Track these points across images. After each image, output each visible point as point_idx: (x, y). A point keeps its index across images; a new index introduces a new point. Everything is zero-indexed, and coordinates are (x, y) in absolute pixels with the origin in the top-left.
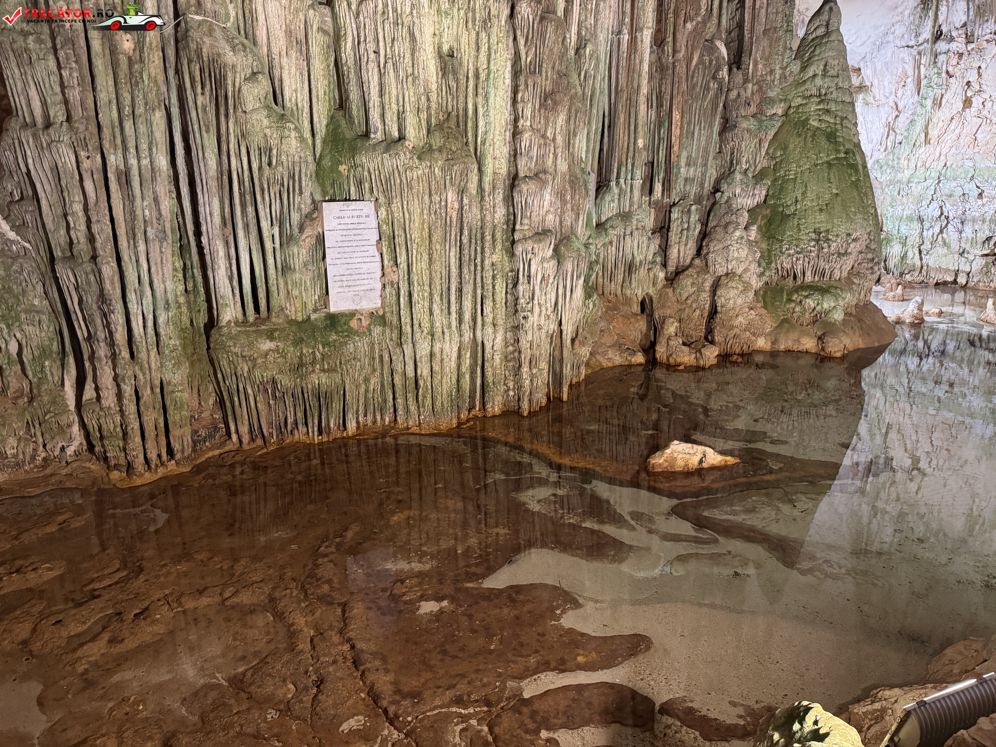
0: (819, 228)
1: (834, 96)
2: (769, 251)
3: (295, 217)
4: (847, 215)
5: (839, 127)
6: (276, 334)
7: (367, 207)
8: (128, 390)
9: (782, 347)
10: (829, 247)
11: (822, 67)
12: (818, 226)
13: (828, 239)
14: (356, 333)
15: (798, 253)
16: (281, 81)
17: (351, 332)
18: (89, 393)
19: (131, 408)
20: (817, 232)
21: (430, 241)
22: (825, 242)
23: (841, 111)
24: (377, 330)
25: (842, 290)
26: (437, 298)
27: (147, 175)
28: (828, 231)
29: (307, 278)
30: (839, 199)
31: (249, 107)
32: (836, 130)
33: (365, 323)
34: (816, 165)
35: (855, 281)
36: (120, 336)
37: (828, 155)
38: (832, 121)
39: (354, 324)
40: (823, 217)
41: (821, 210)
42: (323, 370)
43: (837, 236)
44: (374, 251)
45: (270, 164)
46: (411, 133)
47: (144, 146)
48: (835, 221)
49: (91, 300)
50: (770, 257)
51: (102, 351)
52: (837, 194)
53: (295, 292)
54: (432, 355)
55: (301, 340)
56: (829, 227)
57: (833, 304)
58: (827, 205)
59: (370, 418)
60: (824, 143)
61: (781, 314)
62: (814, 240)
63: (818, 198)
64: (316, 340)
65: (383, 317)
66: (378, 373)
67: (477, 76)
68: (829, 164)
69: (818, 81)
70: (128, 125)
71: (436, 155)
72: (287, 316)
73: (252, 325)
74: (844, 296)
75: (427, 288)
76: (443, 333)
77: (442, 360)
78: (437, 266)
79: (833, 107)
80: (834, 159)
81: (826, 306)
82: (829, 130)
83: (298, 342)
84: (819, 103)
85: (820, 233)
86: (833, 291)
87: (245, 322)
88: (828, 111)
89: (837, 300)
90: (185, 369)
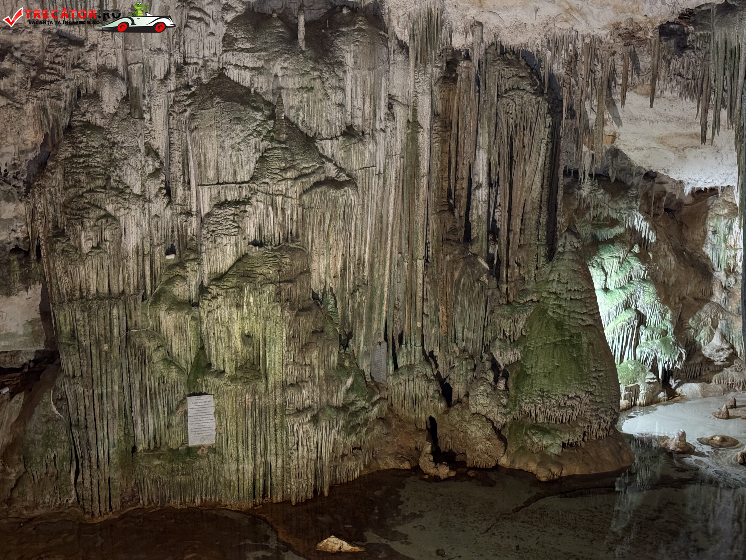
0: (543, 389)
1: (565, 296)
2: (516, 397)
3: (175, 403)
4: (563, 381)
5: (566, 318)
6: (161, 457)
7: (210, 398)
8: (95, 481)
9: (517, 467)
10: (550, 402)
11: (557, 276)
12: (542, 387)
13: (549, 397)
14: (200, 457)
15: (532, 403)
16: (171, 346)
17: (198, 457)
18: (80, 479)
19: (95, 489)
20: (542, 390)
21: (237, 417)
22: (547, 398)
23: (570, 307)
24: (212, 455)
25: (561, 432)
26: (240, 443)
27: (110, 395)
28: (548, 391)
29: (179, 430)
30: (559, 370)
31: (155, 361)
32: (564, 320)
33: (205, 452)
34: (546, 344)
35: (580, 424)
36: (93, 460)
37: (555, 338)
38: (562, 313)
39: (199, 452)
40: (546, 381)
41: (545, 376)
42: (183, 475)
43: (556, 395)
44: (212, 417)
45: (163, 382)
46: (228, 370)
47: (109, 383)
48: (554, 385)
49: (84, 443)
50: (515, 401)
51: (86, 463)
52: (558, 366)
53: (173, 436)
54: (238, 470)
55: (173, 460)
56: (550, 388)
57: (550, 442)
58: (549, 373)
59: (208, 497)
60: (553, 329)
61: (520, 442)
62: (540, 396)
63: (544, 368)
64: (179, 460)
65: (215, 449)
66: (212, 476)
67: (265, 339)
68: (555, 344)
69: (555, 285)
70: (104, 378)
71: (239, 380)
72: (168, 447)
73: (152, 451)
74: (562, 436)
75: (235, 438)
76: (244, 460)
77: (243, 473)
78: (240, 428)
79: (563, 303)
80: (559, 341)
81: (545, 443)
82: (559, 320)
83: (171, 461)
84: (555, 300)
85: (544, 392)
86: (553, 432)
87: (149, 449)
88: (560, 306)
89: (554, 439)
90: (119, 473)
